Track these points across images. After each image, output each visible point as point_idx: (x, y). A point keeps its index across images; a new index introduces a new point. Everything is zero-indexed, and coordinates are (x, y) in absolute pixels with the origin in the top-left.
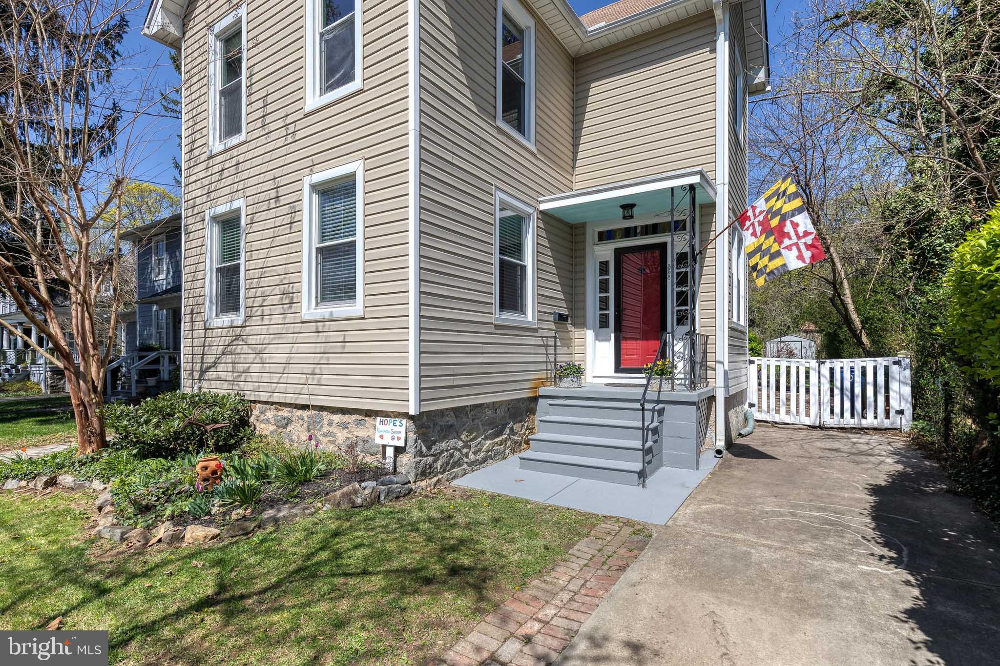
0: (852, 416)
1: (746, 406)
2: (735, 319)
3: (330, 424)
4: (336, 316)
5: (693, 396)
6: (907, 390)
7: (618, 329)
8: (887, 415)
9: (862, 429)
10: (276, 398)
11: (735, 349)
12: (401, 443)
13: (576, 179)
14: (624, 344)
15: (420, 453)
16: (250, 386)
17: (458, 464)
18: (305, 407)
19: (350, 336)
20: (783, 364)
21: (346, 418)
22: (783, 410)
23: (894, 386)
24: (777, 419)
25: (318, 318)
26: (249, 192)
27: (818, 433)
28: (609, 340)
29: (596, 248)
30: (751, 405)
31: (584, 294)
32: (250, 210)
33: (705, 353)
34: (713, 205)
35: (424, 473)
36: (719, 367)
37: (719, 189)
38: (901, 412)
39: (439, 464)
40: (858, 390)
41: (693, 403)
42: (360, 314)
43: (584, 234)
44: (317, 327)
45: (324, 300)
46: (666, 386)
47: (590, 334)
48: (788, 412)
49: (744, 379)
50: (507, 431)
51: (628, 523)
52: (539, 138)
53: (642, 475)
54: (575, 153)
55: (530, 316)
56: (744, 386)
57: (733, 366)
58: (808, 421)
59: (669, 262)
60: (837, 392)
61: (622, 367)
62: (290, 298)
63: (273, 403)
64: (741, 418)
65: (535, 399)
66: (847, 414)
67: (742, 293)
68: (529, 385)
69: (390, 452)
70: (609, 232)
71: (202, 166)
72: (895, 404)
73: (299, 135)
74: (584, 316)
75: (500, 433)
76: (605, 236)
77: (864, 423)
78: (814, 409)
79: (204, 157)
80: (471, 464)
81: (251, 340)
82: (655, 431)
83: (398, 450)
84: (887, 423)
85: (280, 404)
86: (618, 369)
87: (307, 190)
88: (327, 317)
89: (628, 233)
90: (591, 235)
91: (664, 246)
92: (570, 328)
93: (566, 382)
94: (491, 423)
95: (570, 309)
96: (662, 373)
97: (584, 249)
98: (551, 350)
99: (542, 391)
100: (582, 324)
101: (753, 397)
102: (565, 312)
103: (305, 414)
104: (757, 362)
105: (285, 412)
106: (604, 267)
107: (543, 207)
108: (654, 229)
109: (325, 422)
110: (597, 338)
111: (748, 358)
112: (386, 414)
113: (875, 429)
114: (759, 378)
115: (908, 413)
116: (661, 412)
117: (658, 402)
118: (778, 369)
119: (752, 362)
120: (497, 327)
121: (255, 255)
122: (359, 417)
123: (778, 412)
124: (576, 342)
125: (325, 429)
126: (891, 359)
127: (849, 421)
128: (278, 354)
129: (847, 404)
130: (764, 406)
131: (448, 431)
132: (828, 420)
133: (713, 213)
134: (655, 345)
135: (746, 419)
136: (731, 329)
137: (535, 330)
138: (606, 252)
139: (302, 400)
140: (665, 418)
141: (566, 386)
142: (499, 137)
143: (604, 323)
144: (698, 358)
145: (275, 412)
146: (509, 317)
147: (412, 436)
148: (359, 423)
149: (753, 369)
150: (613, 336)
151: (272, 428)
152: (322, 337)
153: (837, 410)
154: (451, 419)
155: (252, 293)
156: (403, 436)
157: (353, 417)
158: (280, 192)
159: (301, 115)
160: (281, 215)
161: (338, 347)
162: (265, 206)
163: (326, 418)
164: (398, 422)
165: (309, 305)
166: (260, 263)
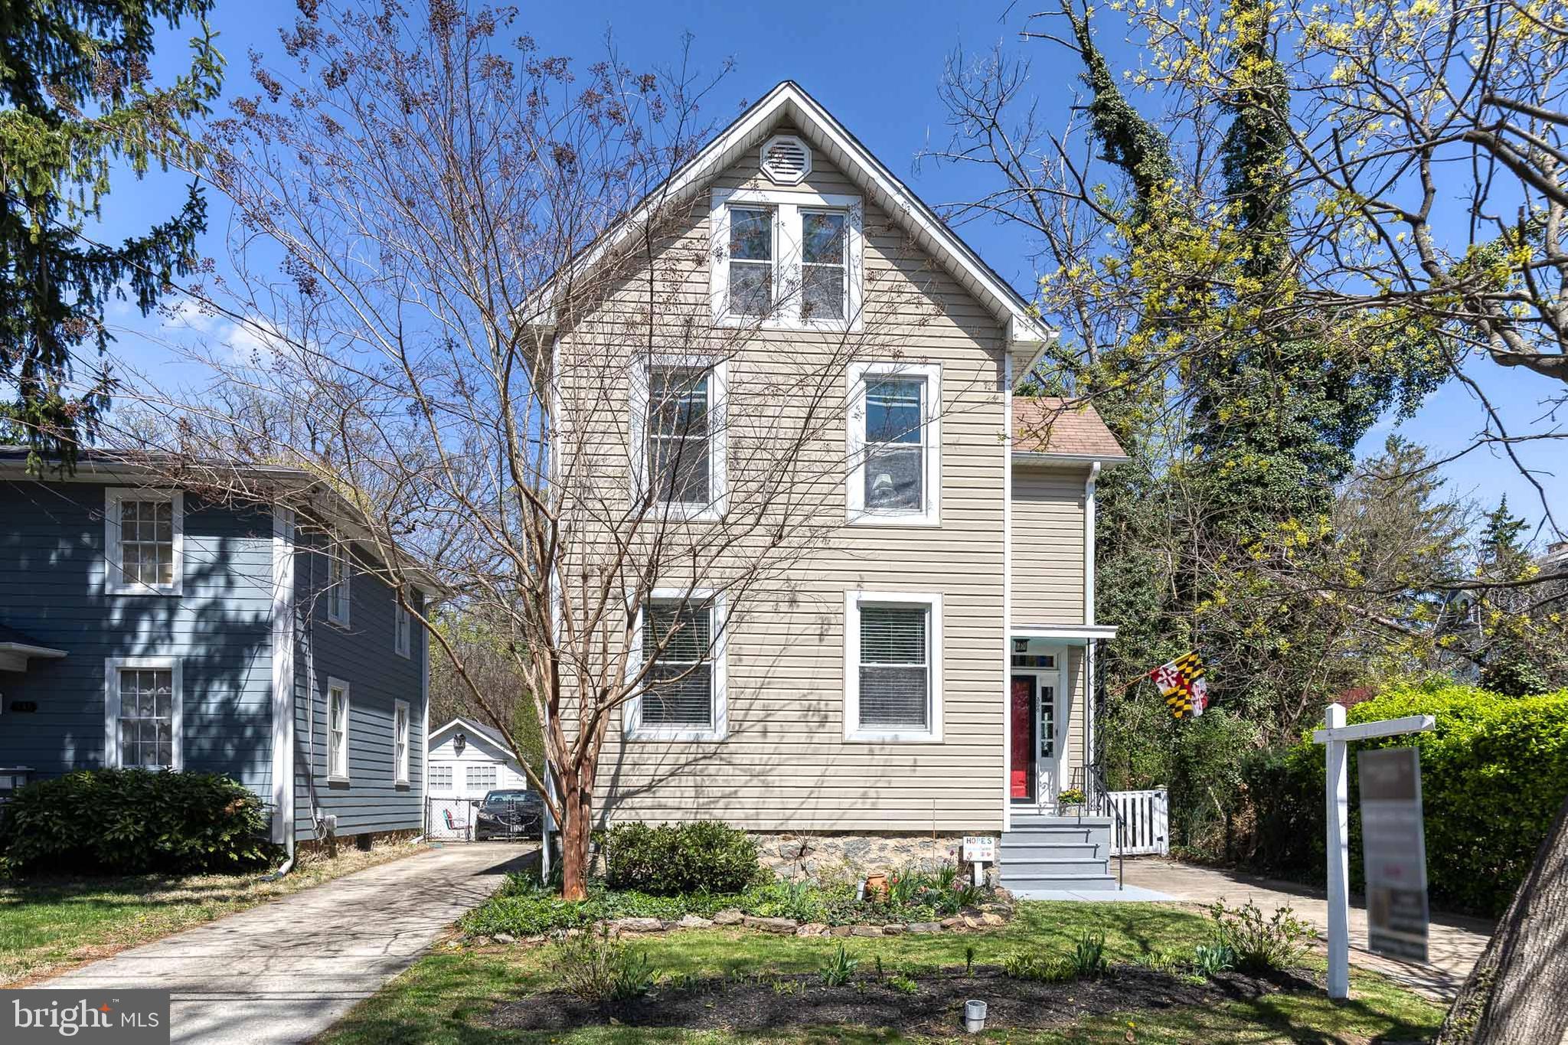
0: (1126, 844)
3: (882, 849)
4: (902, 740)
6: (1165, 819)
8: (1151, 843)
10: (792, 825)
12: (991, 859)
16: (737, 814)
18: (838, 834)
19: (921, 760)
21: (908, 841)
23: (1156, 816)
25: (870, 739)
38: (1160, 839)
40: (1129, 820)
42: (939, 740)
44: (871, 750)
45: (862, 720)
62: (821, 716)
63: (778, 832)
69: (977, 867)
72: (1157, 833)
81: (737, 759)
83: (988, 865)
84: (1151, 850)
85: (793, 832)
87: (849, 604)
88: (888, 740)
91: (1034, 678)
103: (839, 841)
105: (802, 841)
109: (873, 847)
112: (967, 833)
113: (1143, 854)
115: (1166, 839)
121: (747, 661)
122: (927, 839)
125: (872, 856)
126: (1153, 792)
128: (798, 777)
139: (842, 825)
145: (782, 843)
148: (925, 845)
151: (773, 861)
152: (878, 760)
155: (741, 704)
156: (992, 852)
157: (920, 840)
158: (800, 597)
159: (838, 521)
160: (803, 622)
161: (907, 771)
162: (768, 606)
163: (876, 842)
164: (986, 839)
165: (852, 726)
166: (761, 671)
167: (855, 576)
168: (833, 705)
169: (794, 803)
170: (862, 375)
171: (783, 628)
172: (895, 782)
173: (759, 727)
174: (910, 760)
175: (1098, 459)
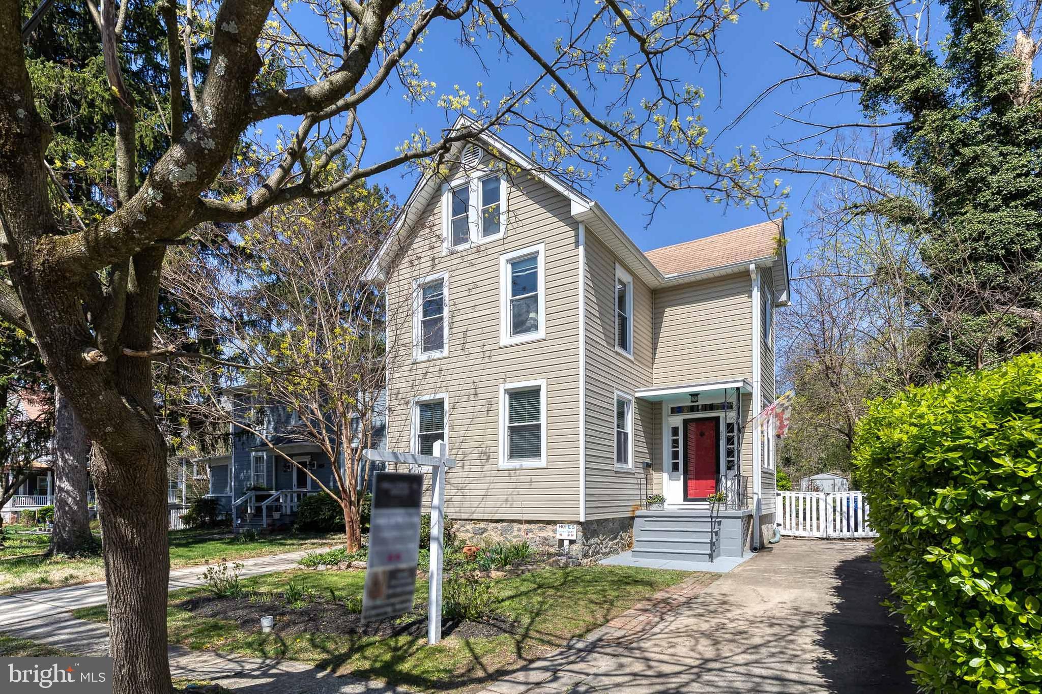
0: (848, 531)
1: (775, 525)
2: (766, 466)
3: (519, 530)
4: (524, 467)
5: (740, 513)
7: (686, 472)
9: (855, 539)
10: (475, 516)
11: (766, 485)
12: (574, 538)
13: (655, 371)
14: (690, 483)
15: (583, 544)
16: (452, 510)
17: (598, 553)
18: (497, 521)
20: (801, 496)
21: (532, 526)
22: (801, 527)
24: (797, 534)
25: (510, 468)
26: (450, 389)
27: (826, 541)
28: (679, 480)
29: (670, 419)
30: (779, 525)
31: (661, 448)
32: (452, 400)
33: (746, 487)
34: (751, 394)
35: (586, 555)
36: (755, 497)
37: (755, 385)
39: (590, 552)
40: (852, 513)
41: (739, 518)
42: (545, 466)
43: (661, 409)
44: (510, 473)
45: (512, 457)
46: (722, 508)
47: (665, 476)
48: (804, 529)
49: (773, 506)
50: (619, 537)
51: (708, 573)
52: (636, 351)
53: (711, 556)
54: (654, 354)
55: (630, 465)
56: (773, 511)
57: (764, 496)
58: (818, 535)
59: (721, 429)
60: (838, 514)
61: (689, 497)
62: (487, 456)
63: (471, 520)
64: (771, 533)
65: (633, 518)
66: (845, 529)
67: (771, 448)
68: (630, 509)
69: (566, 543)
70: (679, 408)
71: (408, 368)
73: (493, 359)
74: (661, 464)
75: (615, 538)
76: (676, 411)
77: (856, 535)
78: (822, 526)
79: (410, 362)
80: (604, 554)
81: (452, 481)
82: (716, 533)
83: (572, 542)
85: (478, 520)
86: (686, 498)
87: (502, 392)
88: (518, 467)
89: (692, 409)
90: (666, 410)
91: (718, 418)
92: (652, 472)
93: (654, 507)
94: (612, 532)
95: (651, 459)
96: (720, 500)
97: (661, 419)
98: (644, 487)
99: (637, 513)
100: (660, 469)
101: (779, 519)
102: (649, 461)
103: (499, 525)
104: (782, 495)
105: (482, 525)
106: (675, 431)
107: (638, 395)
108: (711, 407)
109: (515, 529)
110: (670, 478)
111: (776, 491)
112: (562, 522)
113: (863, 538)
114: (784, 505)
116: (719, 523)
117: (717, 517)
118: (797, 499)
119: (778, 495)
120: (616, 472)
121: (456, 428)
123: (798, 529)
124: (655, 481)
125: (515, 534)
127: (846, 534)
128: (477, 489)
129: (845, 522)
130: (788, 526)
131: (595, 534)
132: (831, 533)
133: (751, 399)
134: (712, 482)
135: (775, 534)
136: (763, 472)
137: (634, 474)
138: (677, 421)
139: (497, 517)
140: (721, 527)
141: (654, 509)
142: (617, 357)
143: (675, 467)
144: (742, 491)
145: (474, 525)
146: (621, 466)
147: (580, 534)
148: (541, 529)
149: (780, 499)
150: (682, 477)
151: (470, 535)
152: (514, 479)
153: (838, 526)
154: (595, 526)
155: (454, 451)
156: (575, 534)
157: (537, 525)
158: (479, 391)
159: (496, 346)
160: (479, 405)
161: (527, 485)
162: (465, 398)
163: (516, 526)
164: (571, 526)
165: (503, 460)
166: (462, 434)
167: (503, 375)
168: (492, 449)
169: (475, 504)
170: (507, 261)
171: (471, 410)
172: (522, 492)
173: (460, 464)
174: (528, 479)
175: (750, 262)
